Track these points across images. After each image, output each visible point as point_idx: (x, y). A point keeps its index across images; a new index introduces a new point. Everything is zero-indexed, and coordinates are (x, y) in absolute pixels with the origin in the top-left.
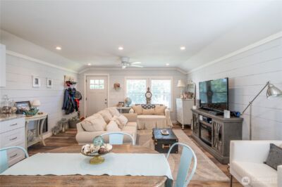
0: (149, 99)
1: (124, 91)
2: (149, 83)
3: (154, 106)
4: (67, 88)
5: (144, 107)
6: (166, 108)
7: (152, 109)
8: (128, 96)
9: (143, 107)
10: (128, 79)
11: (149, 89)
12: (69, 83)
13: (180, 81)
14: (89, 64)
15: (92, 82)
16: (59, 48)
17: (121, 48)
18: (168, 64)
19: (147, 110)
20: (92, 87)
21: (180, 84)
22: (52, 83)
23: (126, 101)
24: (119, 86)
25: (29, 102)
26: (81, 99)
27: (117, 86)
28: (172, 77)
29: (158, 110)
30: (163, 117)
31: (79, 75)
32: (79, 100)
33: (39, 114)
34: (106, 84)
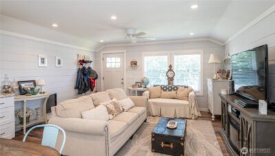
0: (171, 79)
1: (142, 70)
2: (171, 59)
3: (176, 88)
4: (81, 67)
5: (164, 88)
6: (191, 90)
7: (173, 92)
8: (146, 76)
9: (162, 88)
10: (146, 55)
11: (170, 66)
12: (82, 62)
13: (212, 56)
14: (102, 41)
15: (108, 59)
16: (55, 25)
17: (114, 18)
18: (192, 34)
19: (167, 93)
20: (108, 65)
21: (212, 59)
22: (62, 62)
23: (143, 82)
24: (136, 64)
25: (34, 81)
26: (96, 78)
27: (134, 64)
28: (202, 51)
29: (180, 93)
30: (185, 102)
31: (96, 54)
32: (94, 79)
33: (41, 93)
34: (122, 62)
